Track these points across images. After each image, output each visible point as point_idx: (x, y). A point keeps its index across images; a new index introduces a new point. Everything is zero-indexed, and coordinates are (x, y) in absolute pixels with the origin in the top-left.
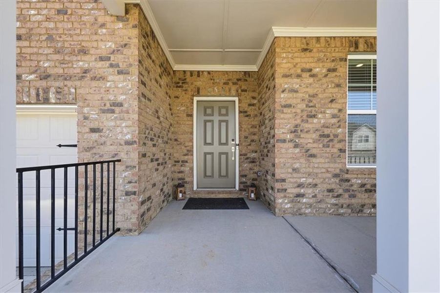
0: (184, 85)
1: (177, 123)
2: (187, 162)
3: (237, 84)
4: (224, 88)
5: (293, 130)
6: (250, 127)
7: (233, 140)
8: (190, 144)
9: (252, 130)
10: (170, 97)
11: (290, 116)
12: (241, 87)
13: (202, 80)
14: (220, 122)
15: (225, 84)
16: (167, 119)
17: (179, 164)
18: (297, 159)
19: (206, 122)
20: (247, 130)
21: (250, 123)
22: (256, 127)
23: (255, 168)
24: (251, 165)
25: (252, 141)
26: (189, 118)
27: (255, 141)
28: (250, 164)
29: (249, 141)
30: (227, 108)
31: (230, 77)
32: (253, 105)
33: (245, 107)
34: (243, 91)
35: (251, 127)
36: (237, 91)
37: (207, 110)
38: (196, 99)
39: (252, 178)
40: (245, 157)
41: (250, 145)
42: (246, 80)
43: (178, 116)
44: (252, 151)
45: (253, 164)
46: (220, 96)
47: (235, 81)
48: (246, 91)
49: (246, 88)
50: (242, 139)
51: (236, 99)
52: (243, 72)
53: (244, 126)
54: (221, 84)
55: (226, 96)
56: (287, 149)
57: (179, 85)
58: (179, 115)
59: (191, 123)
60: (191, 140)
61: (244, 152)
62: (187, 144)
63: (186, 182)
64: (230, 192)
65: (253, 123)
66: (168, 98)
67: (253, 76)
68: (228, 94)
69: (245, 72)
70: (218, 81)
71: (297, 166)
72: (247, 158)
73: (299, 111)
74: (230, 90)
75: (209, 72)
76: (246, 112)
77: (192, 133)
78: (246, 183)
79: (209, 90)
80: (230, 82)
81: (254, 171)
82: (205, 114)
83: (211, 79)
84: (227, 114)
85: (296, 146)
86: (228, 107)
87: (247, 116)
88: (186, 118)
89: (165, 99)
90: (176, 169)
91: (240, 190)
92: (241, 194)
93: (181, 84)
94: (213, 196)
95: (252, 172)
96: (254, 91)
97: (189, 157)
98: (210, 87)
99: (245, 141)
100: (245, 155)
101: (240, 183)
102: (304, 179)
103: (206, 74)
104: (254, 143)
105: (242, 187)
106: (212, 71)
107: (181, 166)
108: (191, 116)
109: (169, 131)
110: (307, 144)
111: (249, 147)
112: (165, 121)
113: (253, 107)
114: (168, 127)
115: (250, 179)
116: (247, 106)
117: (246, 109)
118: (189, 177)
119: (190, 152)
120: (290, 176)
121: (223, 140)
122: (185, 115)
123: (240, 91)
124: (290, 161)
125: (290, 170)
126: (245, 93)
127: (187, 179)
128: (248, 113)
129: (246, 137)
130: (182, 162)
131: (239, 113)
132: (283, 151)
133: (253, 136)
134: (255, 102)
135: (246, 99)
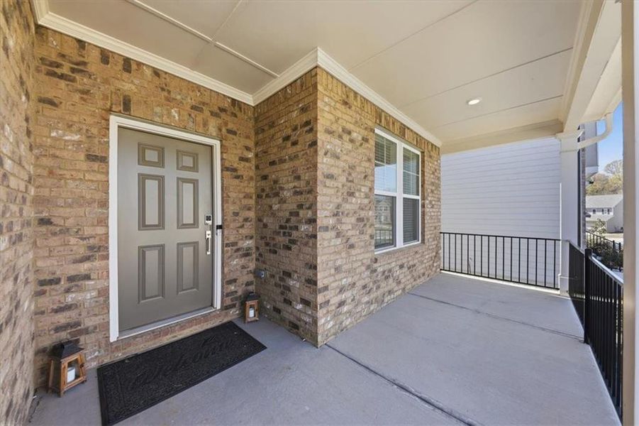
0: (78, 77)
1: (51, 172)
2: (87, 277)
3: (220, 118)
4: (193, 115)
5: (336, 213)
6: (241, 196)
7: (208, 218)
8: (100, 230)
9: (245, 202)
10: (27, 95)
11: (332, 191)
12: (226, 124)
13: (136, 82)
14: (181, 181)
15: (193, 108)
16: (20, 164)
17: (58, 287)
18: (339, 253)
19: (143, 178)
20: (238, 202)
21: (243, 190)
22: (251, 198)
23: (251, 264)
24: (243, 261)
25: (246, 220)
26: (96, 166)
27: (251, 221)
28: (243, 259)
29: (241, 219)
30: (195, 157)
31: (206, 100)
32: (247, 160)
33: (233, 160)
34: (229, 131)
35: (244, 197)
36: (220, 130)
37: (147, 152)
38: (115, 121)
39: (245, 282)
40: (235, 248)
41: (242, 227)
42: (236, 116)
43: (55, 156)
44: (246, 237)
45: (247, 258)
46: (185, 129)
47: (216, 109)
48: (234, 133)
49: (235, 129)
50: (229, 217)
51: (216, 144)
52: (229, 98)
53: (233, 195)
54: (188, 108)
55: (197, 133)
56: (330, 240)
57: (59, 71)
58: (58, 153)
59: (100, 177)
60: (103, 222)
61: (232, 239)
62: (88, 231)
63: (86, 331)
64: (206, 318)
65: (247, 190)
66: (24, 98)
67: (246, 111)
68: (200, 131)
69: (233, 100)
70: (179, 97)
71: (339, 263)
72: (238, 250)
73: (340, 186)
74: (205, 124)
75: (156, 73)
76: (235, 170)
77: (104, 204)
78: (236, 292)
79: (158, 110)
80: (204, 108)
81: (249, 269)
82: (142, 161)
83: (163, 89)
84: (194, 168)
85: (338, 235)
86: (197, 155)
87: (237, 177)
88: (84, 165)
89: (16, 98)
90: (46, 302)
91: (225, 308)
92: (226, 315)
93: (65, 70)
94: (166, 340)
95: (245, 271)
96: (248, 137)
97: (97, 263)
98: (158, 105)
99: (234, 220)
100: (234, 244)
101: (225, 295)
102: (345, 280)
103: (148, 72)
104: (249, 224)
105: (228, 301)
106: (166, 73)
107: (68, 291)
108: (104, 160)
109: (24, 200)
110: (347, 231)
111: (241, 231)
112: (16, 169)
113: (247, 164)
114: (22, 188)
115: (242, 284)
116: (237, 159)
117: (235, 165)
118: (96, 315)
119: (98, 250)
120: (332, 279)
121: (188, 219)
122: (82, 157)
123: (224, 130)
124: (332, 257)
125: (333, 271)
126: (234, 137)
127: (89, 322)
128: (239, 173)
129: (236, 214)
130: (71, 279)
131: (222, 170)
132: (326, 243)
133: (247, 212)
134: (250, 156)
135: (236, 148)
